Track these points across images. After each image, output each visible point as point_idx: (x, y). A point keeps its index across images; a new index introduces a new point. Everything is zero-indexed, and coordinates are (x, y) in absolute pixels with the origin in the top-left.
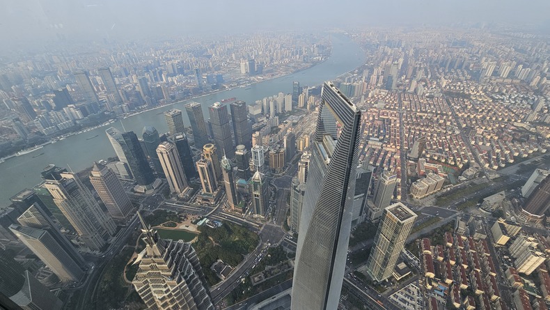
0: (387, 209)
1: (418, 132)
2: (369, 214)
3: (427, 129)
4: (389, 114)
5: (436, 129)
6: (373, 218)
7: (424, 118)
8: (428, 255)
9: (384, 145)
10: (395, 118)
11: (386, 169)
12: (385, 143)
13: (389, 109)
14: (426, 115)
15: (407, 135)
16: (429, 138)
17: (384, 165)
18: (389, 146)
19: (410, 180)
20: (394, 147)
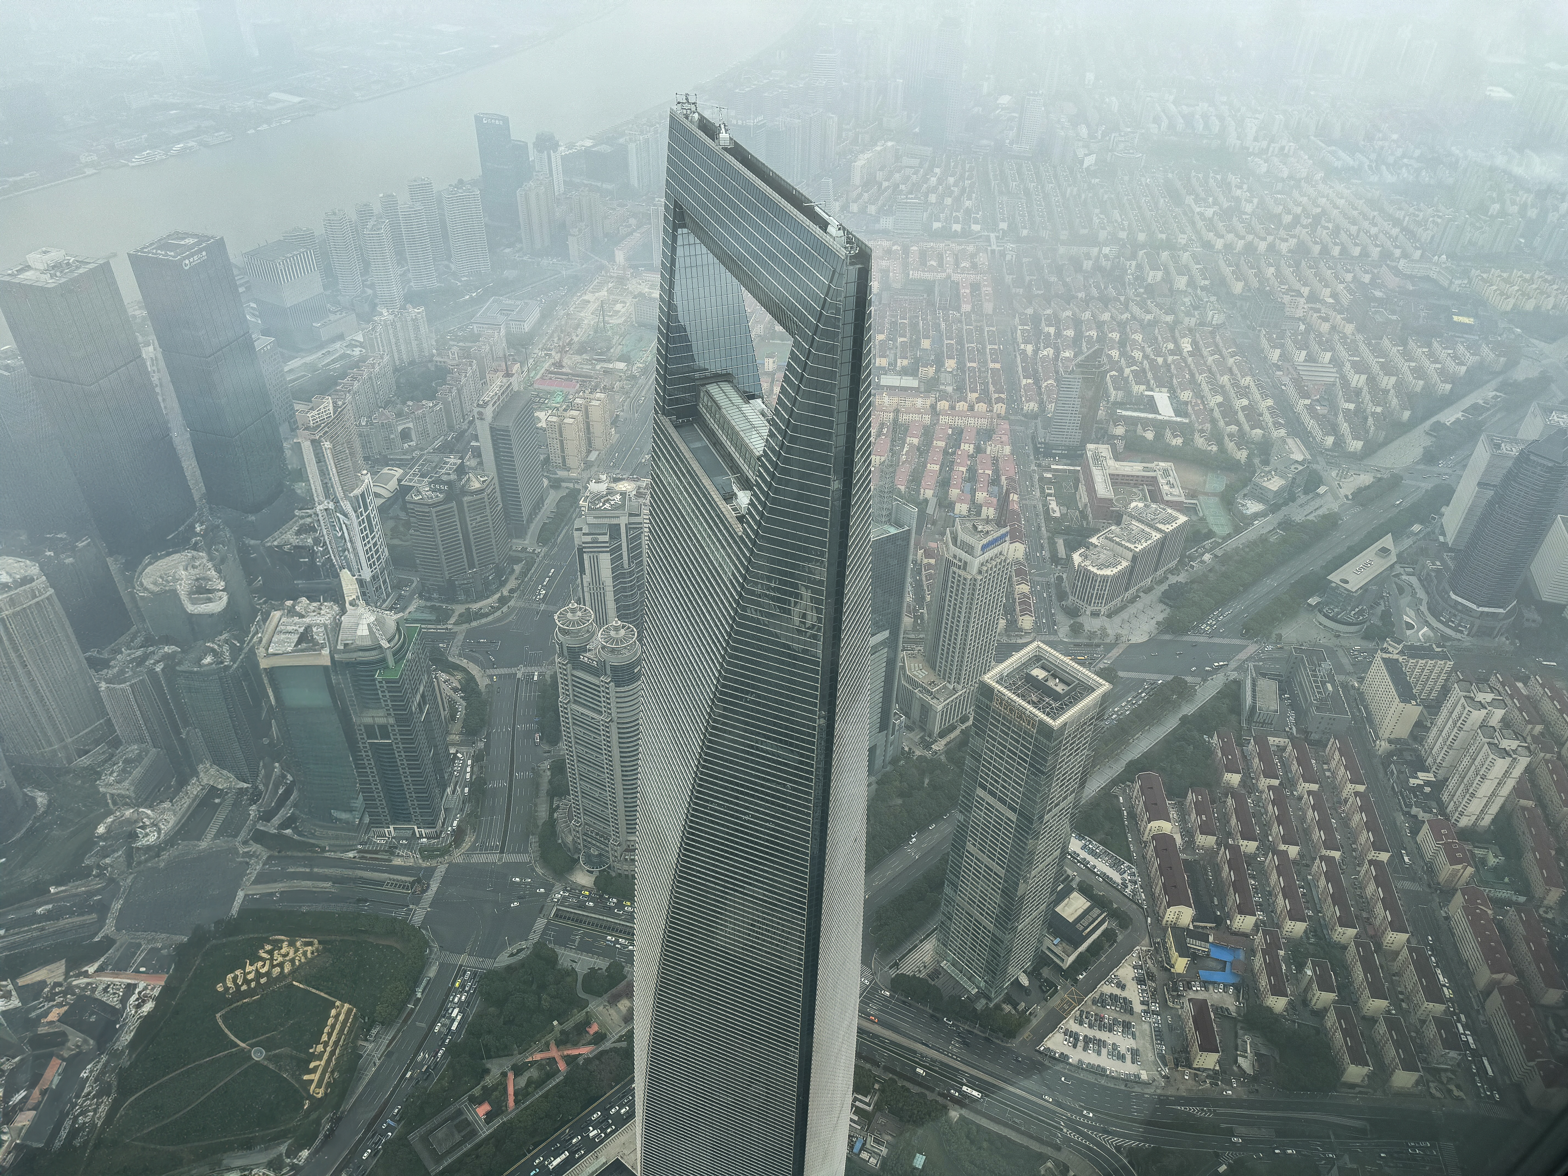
0: (989, 678)
1: (1070, 333)
2: (916, 713)
3: (1106, 316)
4: (949, 259)
5: (1136, 310)
6: (937, 731)
7: (1088, 265)
8: (1164, 840)
9: (943, 405)
10: (972, 278)
11: (962, 508)
12: (944, 396)
13: (946, 234)
14: (1096, 250)
15: (1029, 349)
16: (1115, 353)
17: (954, 493)
18: (962, 406)
19: (1060, 543)
20: (981, 407)
